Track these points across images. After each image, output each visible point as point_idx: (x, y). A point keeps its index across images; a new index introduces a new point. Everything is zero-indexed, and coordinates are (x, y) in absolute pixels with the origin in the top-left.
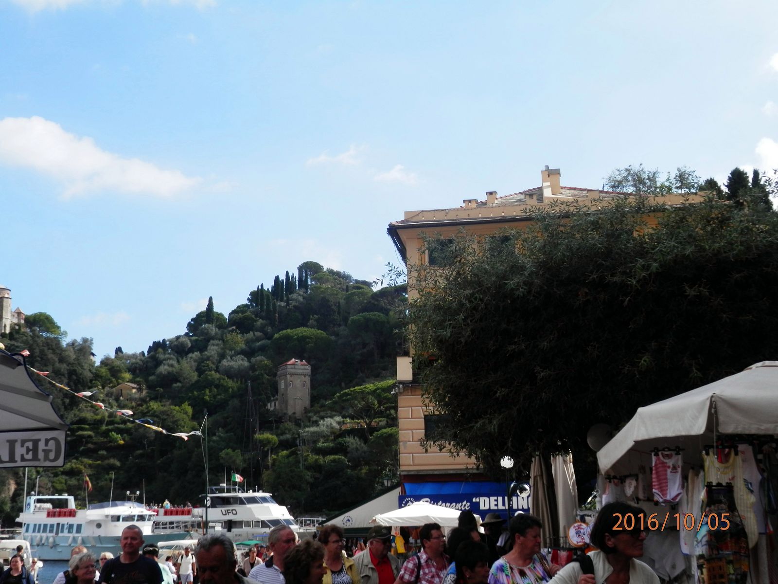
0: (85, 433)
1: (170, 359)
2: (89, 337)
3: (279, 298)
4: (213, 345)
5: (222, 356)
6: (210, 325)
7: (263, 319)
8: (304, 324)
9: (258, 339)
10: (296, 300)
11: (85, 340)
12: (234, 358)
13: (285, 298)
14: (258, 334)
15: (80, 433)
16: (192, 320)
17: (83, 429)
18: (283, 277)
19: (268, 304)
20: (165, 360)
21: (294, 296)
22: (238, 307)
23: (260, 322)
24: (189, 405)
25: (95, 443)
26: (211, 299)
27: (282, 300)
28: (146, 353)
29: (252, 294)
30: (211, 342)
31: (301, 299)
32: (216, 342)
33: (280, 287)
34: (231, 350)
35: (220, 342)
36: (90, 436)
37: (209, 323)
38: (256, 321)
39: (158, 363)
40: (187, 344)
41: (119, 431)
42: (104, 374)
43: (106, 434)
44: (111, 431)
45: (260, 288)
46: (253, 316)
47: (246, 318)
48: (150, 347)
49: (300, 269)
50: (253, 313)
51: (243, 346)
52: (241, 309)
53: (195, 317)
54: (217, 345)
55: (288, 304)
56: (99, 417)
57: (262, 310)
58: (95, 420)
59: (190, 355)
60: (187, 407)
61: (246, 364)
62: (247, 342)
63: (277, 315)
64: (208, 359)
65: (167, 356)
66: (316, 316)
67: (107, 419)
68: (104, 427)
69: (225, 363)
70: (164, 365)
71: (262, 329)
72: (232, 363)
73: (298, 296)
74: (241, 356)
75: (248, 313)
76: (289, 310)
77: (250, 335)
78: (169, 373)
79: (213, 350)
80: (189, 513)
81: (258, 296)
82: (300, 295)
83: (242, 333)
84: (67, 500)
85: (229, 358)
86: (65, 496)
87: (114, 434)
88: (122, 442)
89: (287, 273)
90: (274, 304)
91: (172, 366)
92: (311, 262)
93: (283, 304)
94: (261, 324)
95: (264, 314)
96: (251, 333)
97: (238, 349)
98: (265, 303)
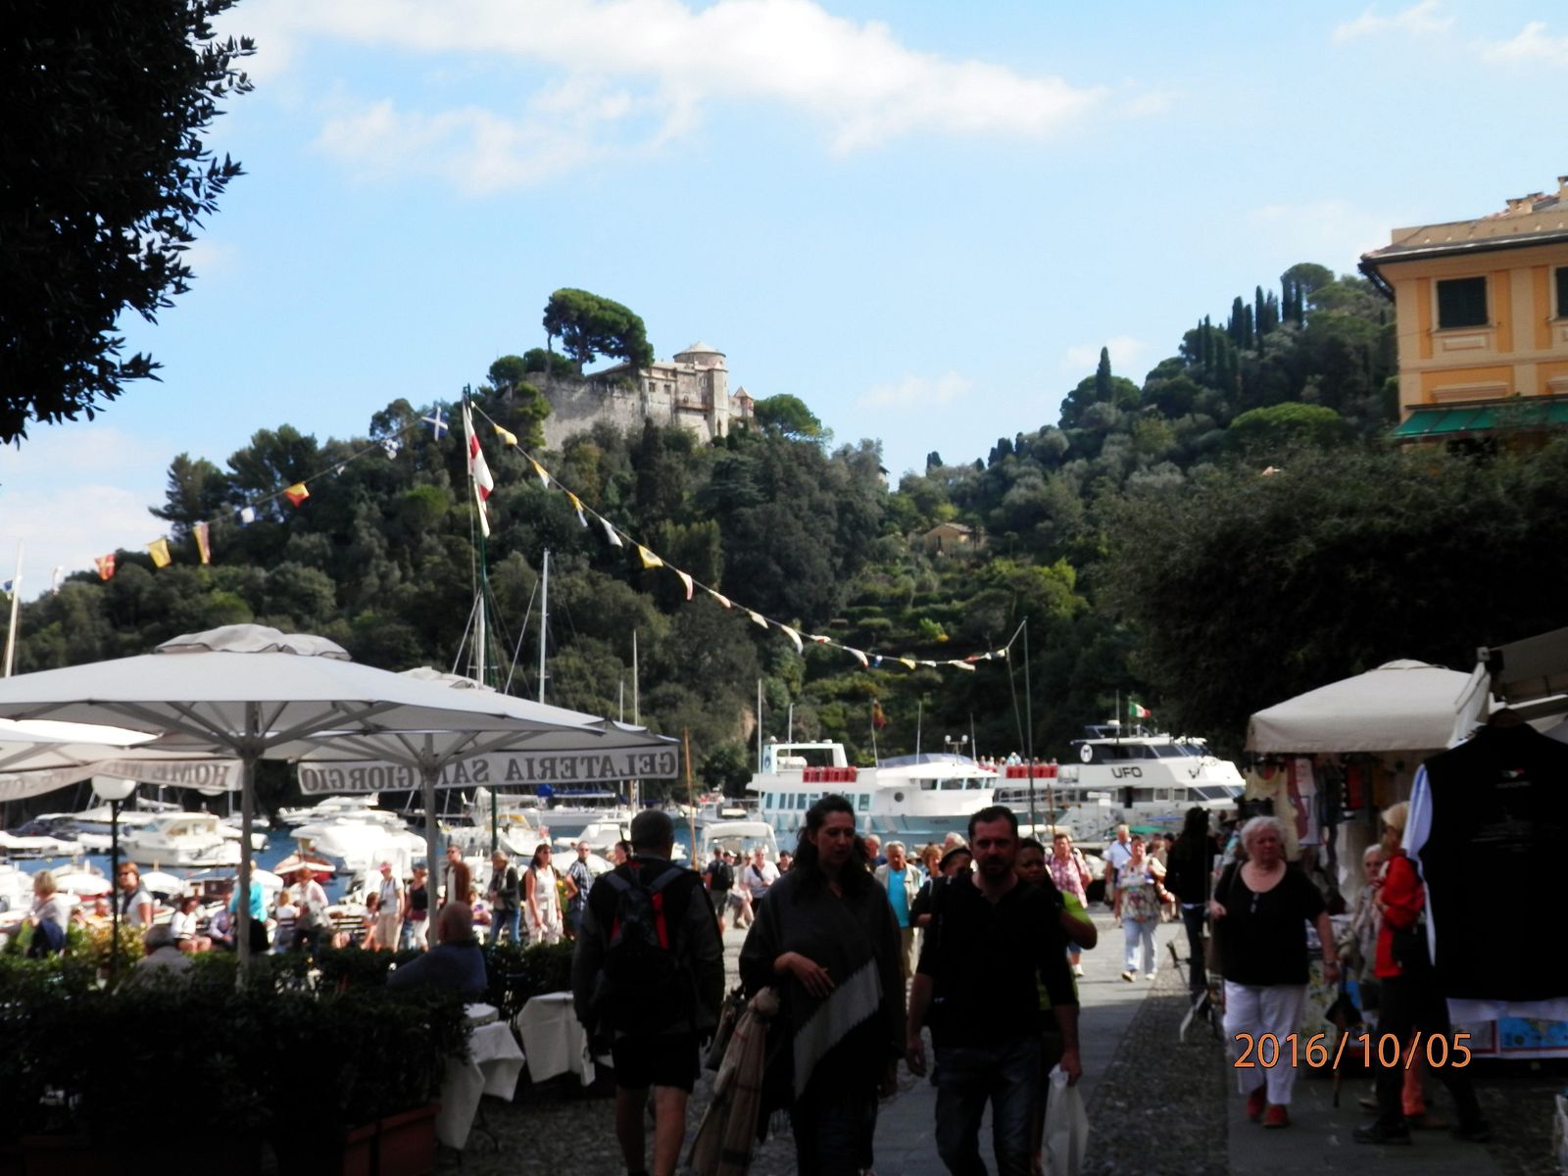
0: (876, 621)
1: (1030, 474)
2: (874, 439)
3: (1244, 343)
4: (1113, 443)
5: (1131, 465)
6: (1106, 404)
7: (1211, 388)
8: (1294, 396)
9: (1202, 429)
10: (1278, 345)
11: (867, 445)
12: (1155, 468)
13: (1255, 343)
14: (1202, 418)
15: (866, 621)
16: (1071, 394)
17: (871, 614)
18: (1250, 300)
19: (1220, 357)
20: (1021, 476)
21: (1275, 336)
22: (1162, 364)
23: (1204, 394)
24: (1069, 563)
25: (894, 641)
26: (1104, 353)
27: (1249, 347)
28: (986, 462)
29: (1189, 336)
30: (1109, 437)
31: (1288, 342)
32: (1118, 437)
33: (1244, 321)
34: (1148, 452)
35: (1127, 437)
36: (884, 628)
37: (1103, 400)
38: (1196, 392)
39: (1006, 482)
40: (1061, 444)
41: (938, 617)
42: (906, 508)
43: (914, 622)
44: (922, 616)
45: (1203, 323)
46: (1191, 382)
47: (1177, 387)
48: (993, 449)
49: (1286, 280)
50: (1190, 375)
51: (1170, 443)
52: (1166, 370)
53: (1074, 387)
54: (1121, 443)
55: (1261, 355)
56: (899, 591)
57: (1209, 370)
58: (892, 597)
59: (1068, 465)
60: (1064, 567)
61: (1178, 479)
62: (1180, 435)
63: (1239, 378)
64: (1103, 471)
65: (1023, 468)
66: (1319, 377)
67: (914, 594)
68: (909, 610)
69: (1136, 478)
70: (1019, 486)
71: (1209, 408)
72: (1150, 479)
73: (1283, 336)
74: (1168, 465)
75: (1181, 377)
76: (1264, 366)
77: (1186, 420)
78: (1028, 501)
79: (1112, 453)
80: (1052, 773)
81: (1200, 340)
82: (1286, 333)
83: (1170, 416)
84: (830, 751)
85: (1144, 469)
86: (828, 744)
87: (928, 623)
88: (944, 637)
89: (1259, 292)
90: (1233, 356)
91: (1034, 487)
92: (1308, 265)
93: (1251, 354)
94: (1208, 397)
95: (1212, 376)
96: (1188, 416)
97: (1163, 449)
98: (1215, 354)
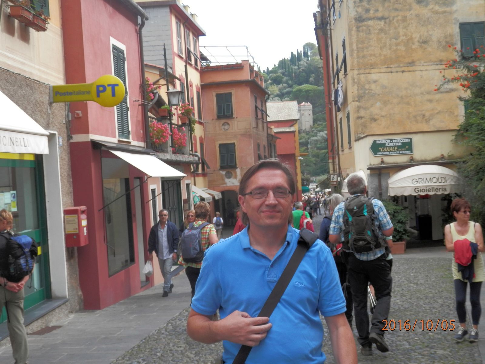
3: (294, 64)
7: (287, 77)
8: (307, 82)
9: (285, 88)
10: (303, 65)
12: (274, 99)
13: (297, 64)
14: (285, 85)
18: (295, 53)
19: (289, 68)
21: (301, 62)
23: (285, 79)
27: (295, 65)
31: (305, 64)
33: (294, 59)
34: (272, 95)
38: (283, 78)
46: (281, 75)
47: (278, 77)
50: (282, 73)
51: (277, 92)
55: (299, 68)
57: (286, 71)
62: (280, 90)
63: (294, 74)
66: (313, 75)
71: (286, 82)
73: (304, 62)
74: (277, 98)
75: (279, 74)
76: (300, 72)
82: (305, 62)
83: (277, 84)
85: (271, 99)
90: (292, 69)
93: (296, 67)
95: (287, 73)
96: (281, 85)
97: (275, 94)
98: (287, 67)
